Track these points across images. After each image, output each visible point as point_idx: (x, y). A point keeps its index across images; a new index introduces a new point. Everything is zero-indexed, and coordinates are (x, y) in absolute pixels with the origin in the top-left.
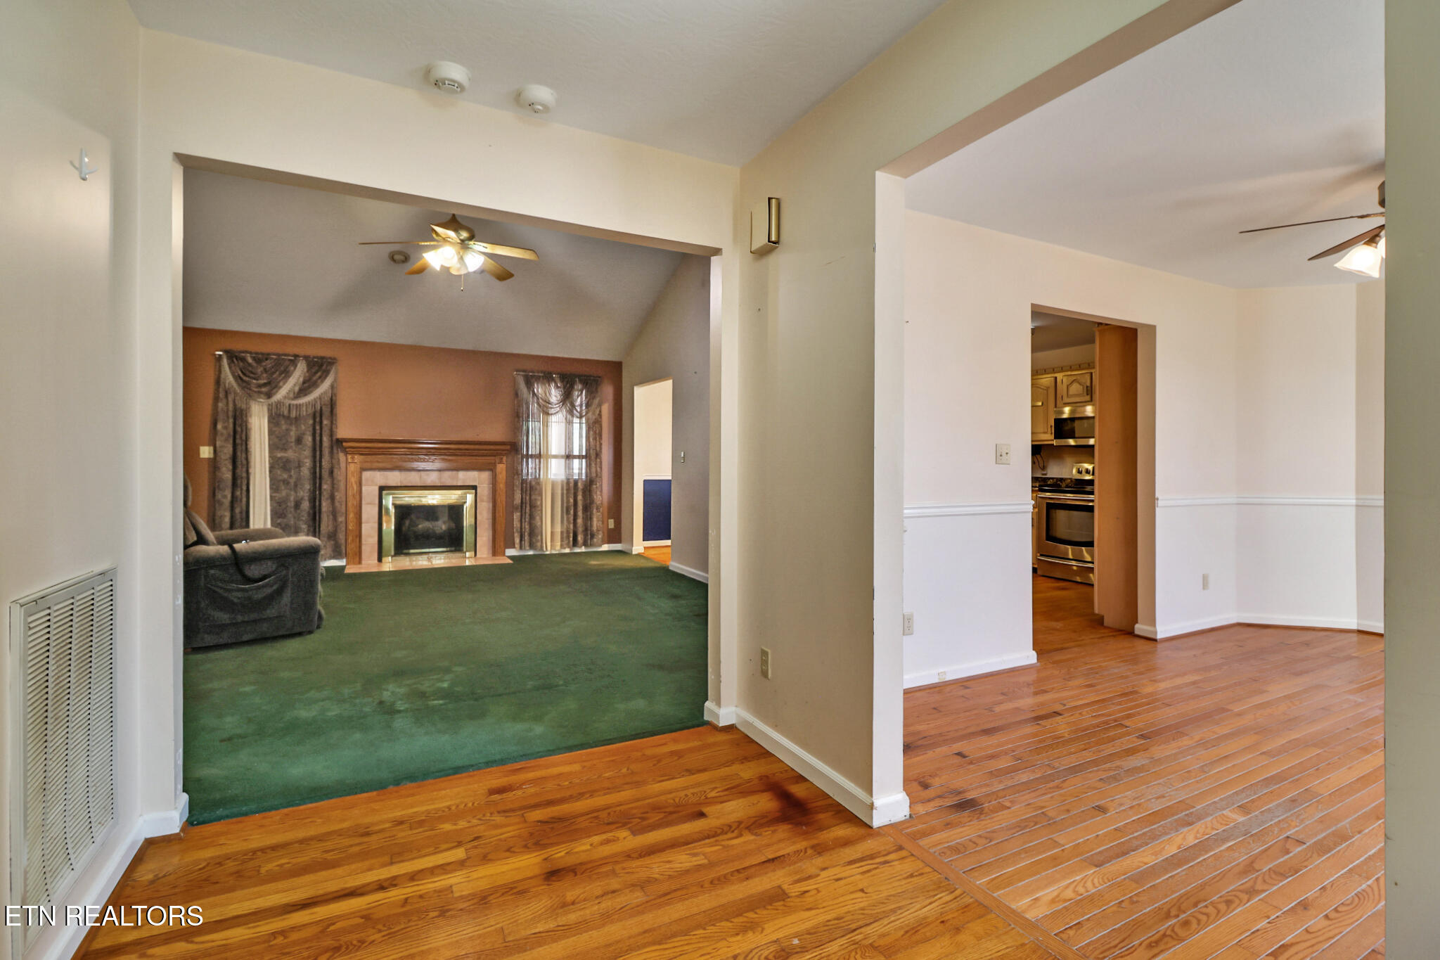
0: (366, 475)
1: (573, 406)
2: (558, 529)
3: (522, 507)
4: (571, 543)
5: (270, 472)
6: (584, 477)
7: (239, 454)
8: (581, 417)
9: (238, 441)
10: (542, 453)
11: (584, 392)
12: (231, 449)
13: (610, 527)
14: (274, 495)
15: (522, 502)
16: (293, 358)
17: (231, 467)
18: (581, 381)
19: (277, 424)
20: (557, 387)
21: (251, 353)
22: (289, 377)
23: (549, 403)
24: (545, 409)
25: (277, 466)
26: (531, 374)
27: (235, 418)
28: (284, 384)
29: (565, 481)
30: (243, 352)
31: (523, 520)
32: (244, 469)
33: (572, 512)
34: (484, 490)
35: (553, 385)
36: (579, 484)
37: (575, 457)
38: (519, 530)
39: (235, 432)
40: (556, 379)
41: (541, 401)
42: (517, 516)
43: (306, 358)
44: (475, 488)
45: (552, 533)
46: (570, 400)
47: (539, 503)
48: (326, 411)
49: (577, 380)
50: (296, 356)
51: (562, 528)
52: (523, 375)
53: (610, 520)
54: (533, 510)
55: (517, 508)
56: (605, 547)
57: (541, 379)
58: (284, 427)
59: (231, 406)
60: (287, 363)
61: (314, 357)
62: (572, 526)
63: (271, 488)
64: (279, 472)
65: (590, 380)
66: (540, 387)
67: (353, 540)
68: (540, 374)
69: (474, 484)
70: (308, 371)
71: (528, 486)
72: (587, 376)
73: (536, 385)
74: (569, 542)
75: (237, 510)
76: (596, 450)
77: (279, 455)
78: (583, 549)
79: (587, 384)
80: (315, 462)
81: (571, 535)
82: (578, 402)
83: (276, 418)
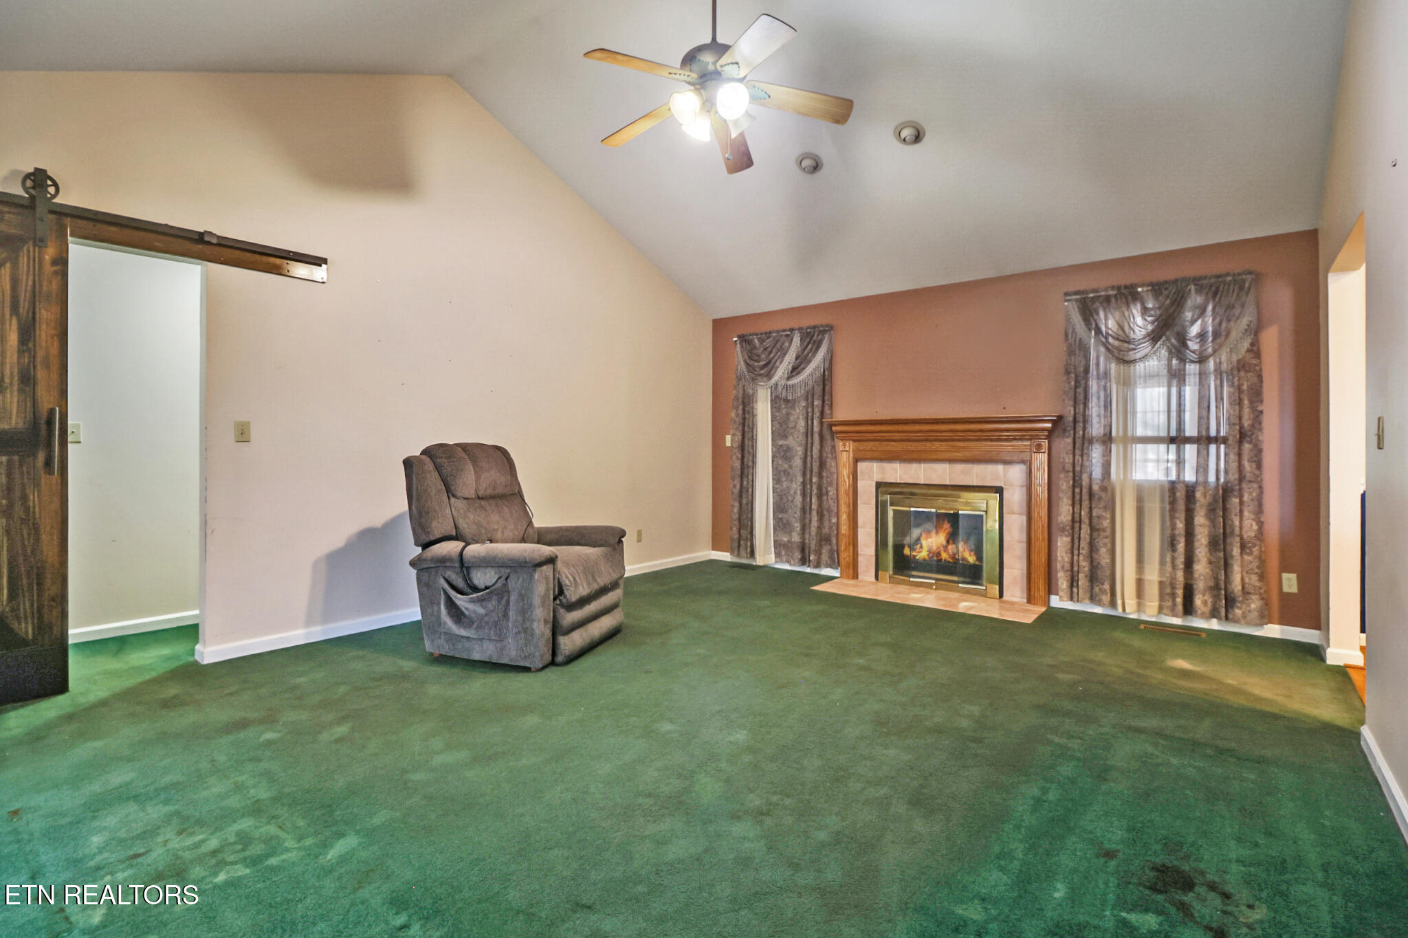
0: (862, 466)
1: (1182, 340)
2: (1153, 576)
3: (1073, 528)
4: (1180, 607)
5: (773, 461)
6: (1212, 478)
7: (746, 442)
8: (1202, 360)
9: (746, 429)
10: (1114, 434)
11: (1210, 307)
12: (740, 437)
13: (1286, 589)
14: (776, 486)
15: (1073, 520)
16: (789, 333)
17: (740, 456)
18: (1200, 290)
19: (779, 409)
20: (1145, 310)
21: (757, 335)
22: (785, 354)
23: (1128, 342)
24: (1122, 351)
25: (778, 455)
26: (1091, 295)
27: (743, 403)
28: (781, 363)
29: (1167, 486)
30: (750, 335)
31: (1076, 552)
32: (751, 458)
33: (1181, 546)
34: (1015, 497)
35: (1136, 310)
36: (1198, 495)
37: (1189, 440)
38: (1067, 566)
39: (744, 419)
40: (1145, 295)
41: (1111, 340)
42: (1062, 543)
43: (800, 329)
44: (999, 490)
45: (1140, 583)
46: (1176, 329)
47: (1106, 523)
48: (818, 390)
49: (1193, 287)
50: (792, 330)
51: (1162, 572)
52: (1077, 300)
53: (1285, 576)
54: (1095, 534)
55: (1063, 530)
56: (1273, 631)
57: (1113, 300)
58: (784, 412)
59: (741, 392)
60: (783, 339)
61: (808, 328)
62: (1180, 575)
63: (773, 479)
64: (780, 462)
65: (1224, 283)
66: (1110, 316)
67: (845, 549)
68: (1111, 292)
69: (998, 484)
70: (801, 345)
71: (1085, 491)
72: (1218, 276)
73: (1102, 314)
74: (1174, 604)
75: (744, 501)
76: (1241, 427)
77: (780, 443)
78: (1214, 625)
79: (1215, 294)
80: (806, 450)
81: (1180, 592)
82: (1194, 330)
83: (776, 401)
